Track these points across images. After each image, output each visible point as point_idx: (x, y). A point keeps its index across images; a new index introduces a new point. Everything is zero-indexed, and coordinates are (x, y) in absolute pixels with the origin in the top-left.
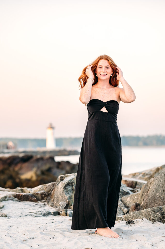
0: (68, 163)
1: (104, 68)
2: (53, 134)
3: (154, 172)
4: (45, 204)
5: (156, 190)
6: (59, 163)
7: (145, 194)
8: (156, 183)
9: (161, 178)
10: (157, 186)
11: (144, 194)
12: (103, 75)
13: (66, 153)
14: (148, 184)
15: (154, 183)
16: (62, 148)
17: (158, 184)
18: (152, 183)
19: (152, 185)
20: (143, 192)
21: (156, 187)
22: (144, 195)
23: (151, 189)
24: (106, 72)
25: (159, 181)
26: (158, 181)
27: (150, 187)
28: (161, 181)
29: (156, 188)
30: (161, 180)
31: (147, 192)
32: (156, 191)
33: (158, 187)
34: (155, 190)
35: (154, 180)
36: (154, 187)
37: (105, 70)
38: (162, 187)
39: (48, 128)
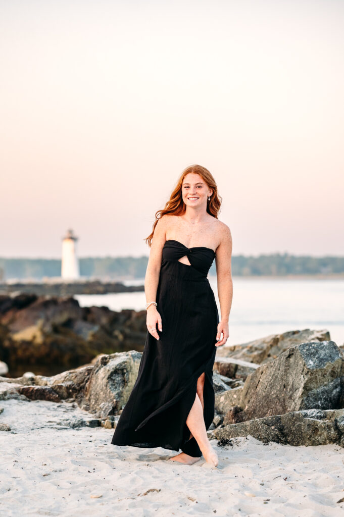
0: (105, 309)
1: (192, 187)
2: (75, 251)
3: (269, 345)
4: (73, 406)
5: (270, 385)
6: (87, 310)
7: (251, 391)
8: (271, 373)
9: (279, 364)
10: (272, 377)
11: (249, 391)
12: (192, 199)
13: (101, 289)
14: (258, 374)
15: (268, 372)
16: (92, 278)
17: (274, 375)
18: (264, 372)
19: (264, 376)
20: (249, 388)
21: (271, 380)
22: (250, 393)
23: (262, 383)
24: (197, 193)
25: (276, 369)
26: (274, 369)
27: (261, 380)
28: (279, 370)
29: (270, 381)
30: (280, 367)
31: (255, 388)
32: (271, 386)
33: (275, 380)
34: (268, 385)
35: (267, 367)
36: (268, 380)
37: (194, 191)
38: (282, 380)
39: (65, 239)
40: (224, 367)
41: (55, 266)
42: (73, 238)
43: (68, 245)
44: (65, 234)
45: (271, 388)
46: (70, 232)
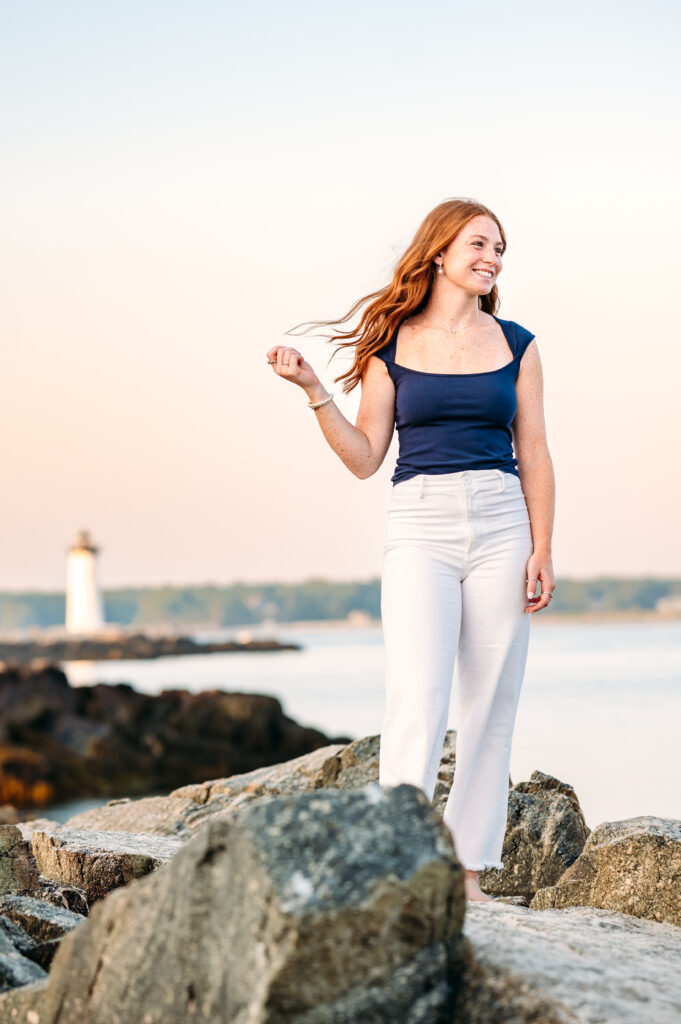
0: (124, 690)
2: (95, 573)
5: (141, 982)
6: (87, 693)
7: (73, 1004)
8: (140, 929)
9: (173, 891)
10: (147, 950)
11: (67, 1005)
13: (143, 648)
14: (96, 933)
15: (132, 924)
16: (131, 629)
17: (153, 938)
18: (118, 924)
19: (116, 943)
20: (64, 992)
21: (143, 961)
22: (68, 1013)
23: (110, 971)
25: (161, 912)
26: (154, 914)
27: (107, 960)
28: (171, 917)
29: (138, 968)
30: (173, 907)
31: (86, 993)
32: (142, 989)
33: (156, 961)
34: (133, 982)
35: (130, 905)
36: (133, 961)
38: (182, 960)
39: (73, 549)
40: (102, 871)
41: (52, 606)
42: (92, 550)
43: (80, 562)
44: (75, 540)
45: (144, 997)
46: (85, 536)
